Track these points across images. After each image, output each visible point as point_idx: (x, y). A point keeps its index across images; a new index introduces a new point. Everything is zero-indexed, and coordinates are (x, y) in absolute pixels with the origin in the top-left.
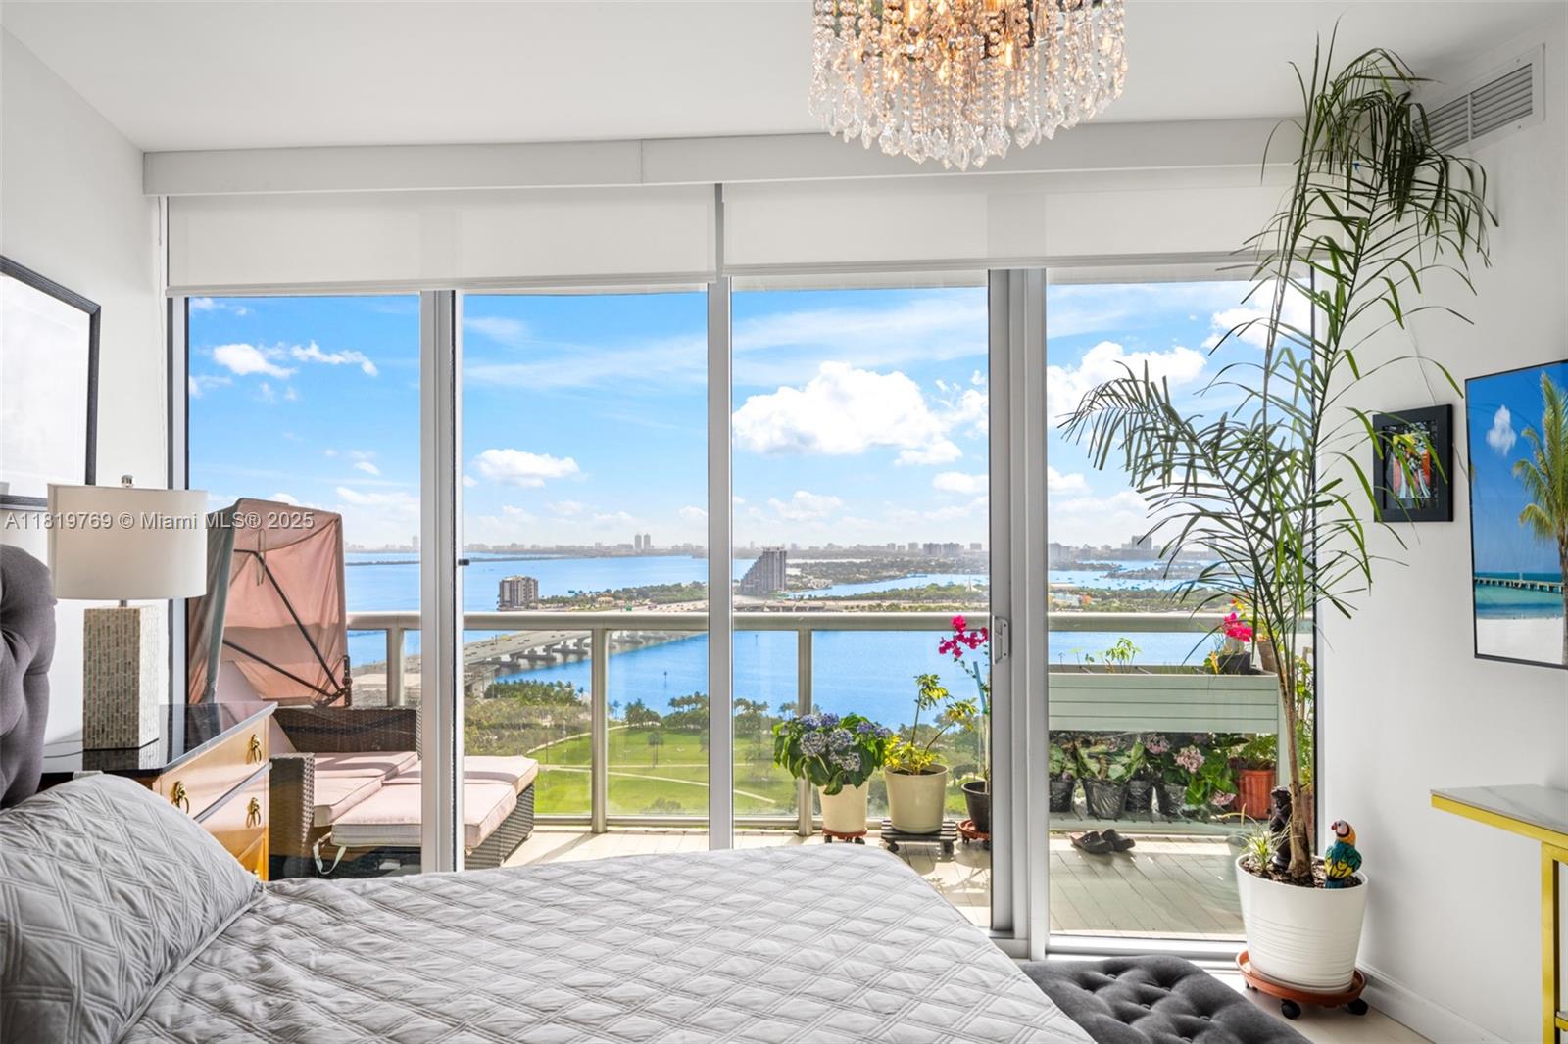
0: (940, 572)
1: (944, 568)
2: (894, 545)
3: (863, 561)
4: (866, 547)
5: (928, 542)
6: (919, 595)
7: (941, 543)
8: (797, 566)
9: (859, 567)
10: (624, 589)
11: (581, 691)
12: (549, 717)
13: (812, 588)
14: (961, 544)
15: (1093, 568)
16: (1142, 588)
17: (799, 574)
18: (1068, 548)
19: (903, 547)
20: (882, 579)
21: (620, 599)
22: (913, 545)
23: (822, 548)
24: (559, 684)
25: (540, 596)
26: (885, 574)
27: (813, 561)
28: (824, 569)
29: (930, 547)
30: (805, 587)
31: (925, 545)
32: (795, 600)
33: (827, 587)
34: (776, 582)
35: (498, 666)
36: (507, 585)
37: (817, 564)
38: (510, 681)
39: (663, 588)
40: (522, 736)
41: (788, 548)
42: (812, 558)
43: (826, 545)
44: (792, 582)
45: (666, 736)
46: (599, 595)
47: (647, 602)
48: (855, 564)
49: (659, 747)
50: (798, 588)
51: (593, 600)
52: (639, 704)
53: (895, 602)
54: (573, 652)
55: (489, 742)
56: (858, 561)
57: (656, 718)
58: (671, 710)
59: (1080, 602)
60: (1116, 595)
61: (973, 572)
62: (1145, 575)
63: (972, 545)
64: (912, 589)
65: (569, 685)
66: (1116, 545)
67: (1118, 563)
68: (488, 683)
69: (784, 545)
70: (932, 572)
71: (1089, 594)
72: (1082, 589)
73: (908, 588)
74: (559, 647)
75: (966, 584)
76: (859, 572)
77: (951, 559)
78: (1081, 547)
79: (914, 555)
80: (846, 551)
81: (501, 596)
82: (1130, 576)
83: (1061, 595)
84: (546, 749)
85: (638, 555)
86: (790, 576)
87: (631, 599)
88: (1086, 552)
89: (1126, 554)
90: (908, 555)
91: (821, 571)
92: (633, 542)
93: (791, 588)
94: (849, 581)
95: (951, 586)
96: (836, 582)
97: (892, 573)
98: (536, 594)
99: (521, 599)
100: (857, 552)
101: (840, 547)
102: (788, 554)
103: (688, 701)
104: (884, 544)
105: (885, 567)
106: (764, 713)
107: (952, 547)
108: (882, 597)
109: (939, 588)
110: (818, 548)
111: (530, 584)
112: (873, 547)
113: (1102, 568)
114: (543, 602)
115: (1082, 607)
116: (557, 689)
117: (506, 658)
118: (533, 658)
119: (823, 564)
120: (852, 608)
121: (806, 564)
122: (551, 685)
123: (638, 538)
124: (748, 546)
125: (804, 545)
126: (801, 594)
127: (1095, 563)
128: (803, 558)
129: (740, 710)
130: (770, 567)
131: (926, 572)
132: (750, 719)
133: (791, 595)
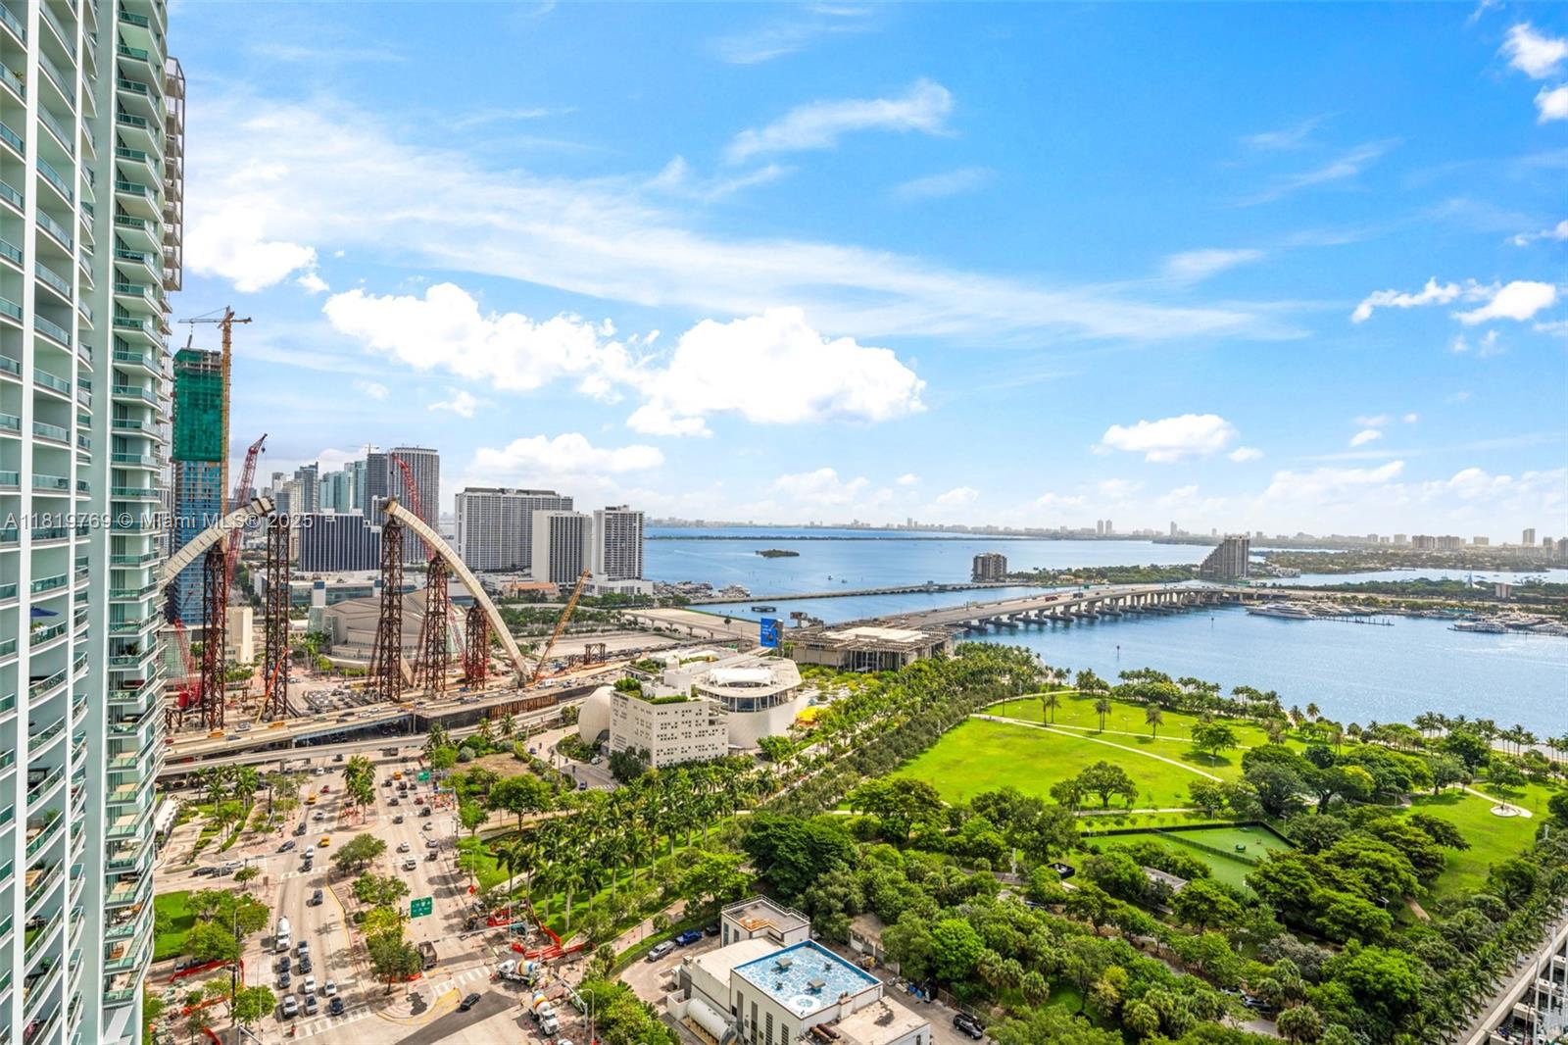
0: (1432, 566)
1: (1438, 563)
2: (1376, 537)
3: (1339, 551)
4: (1342, 538)
5: (1419, 535)
7: (1436, 536)
8: (1261, 554)
9: (1332, 559)
10: (1084, 569)
11: (1038, 656)
12: (1008, 677)
13: (1278, 577)
14: (1461, 537)
17: (1263, 562)
19: (1388, 539)
20: (1359, 570)
21: (1080, 577)
22: (1399, 537)
23: (1290, 537)
24: (1018, 649)
25: (1008, 571)
26: (1363, 565)
27: (1280, 550)
28: (1292, 558)
29: (1420, 540)
30: (1270, 575)
31: (1414, 538)
32: (1257, 587)
33: (1294, 576)
34: (1238, 568)
35: (970, 630)
36: (980, 561)
37: (1284, 553)
38: (976, 643)
39: (1122, 569)
40: (984, 690)
41: (1253, 535)
42: (1279, 547)
43: (1296, 535)
44: (1255, 570)
45: (1114, 705)
46: (1061, 572)
47: (1105, 581)
48: (1327, 554)
49: (1107, 715)
50: (1261, 576)
51: (1055, 577)
52: (1089, 673)
53: (1373, 595)
54: (1034, 622)
55: (955, 692)
56: (1332, 552)
57: (1106, 688)
58: (1122, 682)
61: (1474, 568)
63: (1475, 539)
64: (1395, 583)
65: (1027, 650)
68: (958, 642)
69: (1248, 533)
70: (1423, 566)
73: (1390, 581)
74: (1021, 616)
75: (1465, 580)
76: (1332, 562)
77: (1448, 553)
79: (1400, 547)
80: (1317, 541)
81: (975, 569)
84: (1003, 703)
85: (1099, 539)
86: (1254, 564)
87: (1089, 578)
90: (1391, 547)
91: (1289, 560)
92: (1096, 527)
93: (1253, 575)
94: (1318, 571)
95: (1445, 582)
96: (1305, 571)
97: (1372, 566)
98: (1005, 569)
99: (992, 573)
100: (1333, 543)
101: (1312, 537)
102: (1251, 543)
103: (1138, 676)
104: (1364, 535)
105: (1364, 558)
106: (1215, 694)
107: (1449, 541)
108: (1359, 588)
109: (1430, 583)
110: (1286, 538)
111: (1000, 561)
112: (1351, 538)
114: (1010, 576)
116: (1016, 652)
117: (975, 623)
118: (998, 624)
119: (1291, 553)
120: (1321, 598)
121: (1272, 552)
122: (1011, 648)
123: (1100, 523)
124: (1210, 534)
125: (1271, 534)
126: (1264, 581)
128: (1269, 546)
129: (1191, 689)
130: (1231, 555)
131: (1415, 566)
132: (1201, 698)
133: (1253, 582)
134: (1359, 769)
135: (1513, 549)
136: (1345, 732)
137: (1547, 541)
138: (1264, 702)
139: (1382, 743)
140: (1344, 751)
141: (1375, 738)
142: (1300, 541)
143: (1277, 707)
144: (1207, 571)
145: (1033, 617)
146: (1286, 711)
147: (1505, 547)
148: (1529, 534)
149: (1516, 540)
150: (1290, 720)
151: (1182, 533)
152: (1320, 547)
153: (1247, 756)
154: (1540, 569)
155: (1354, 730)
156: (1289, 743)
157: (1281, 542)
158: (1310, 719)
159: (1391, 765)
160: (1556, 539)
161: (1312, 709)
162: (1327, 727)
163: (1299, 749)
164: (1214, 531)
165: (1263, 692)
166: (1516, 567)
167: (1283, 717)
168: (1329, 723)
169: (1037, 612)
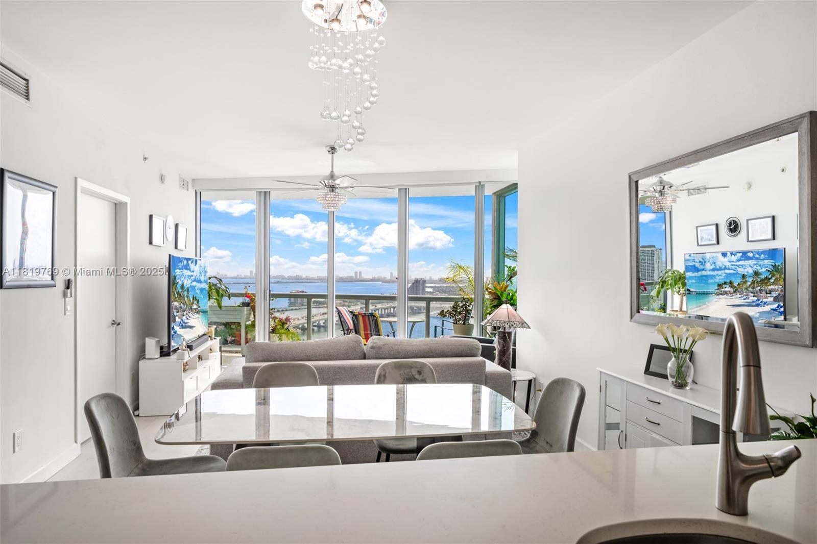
8: (431, 287)
17: (432, 291)
28: (444, 289)
37: (441, 287)
69: (426, 278)
74: (316, 324)
86: (428, 292)
92: (354, 275)
102: (427, 281)
121: (436, 286)
128: (435, 284)
130: (418, 287)
145: (322, 324)
169: (324, 321)
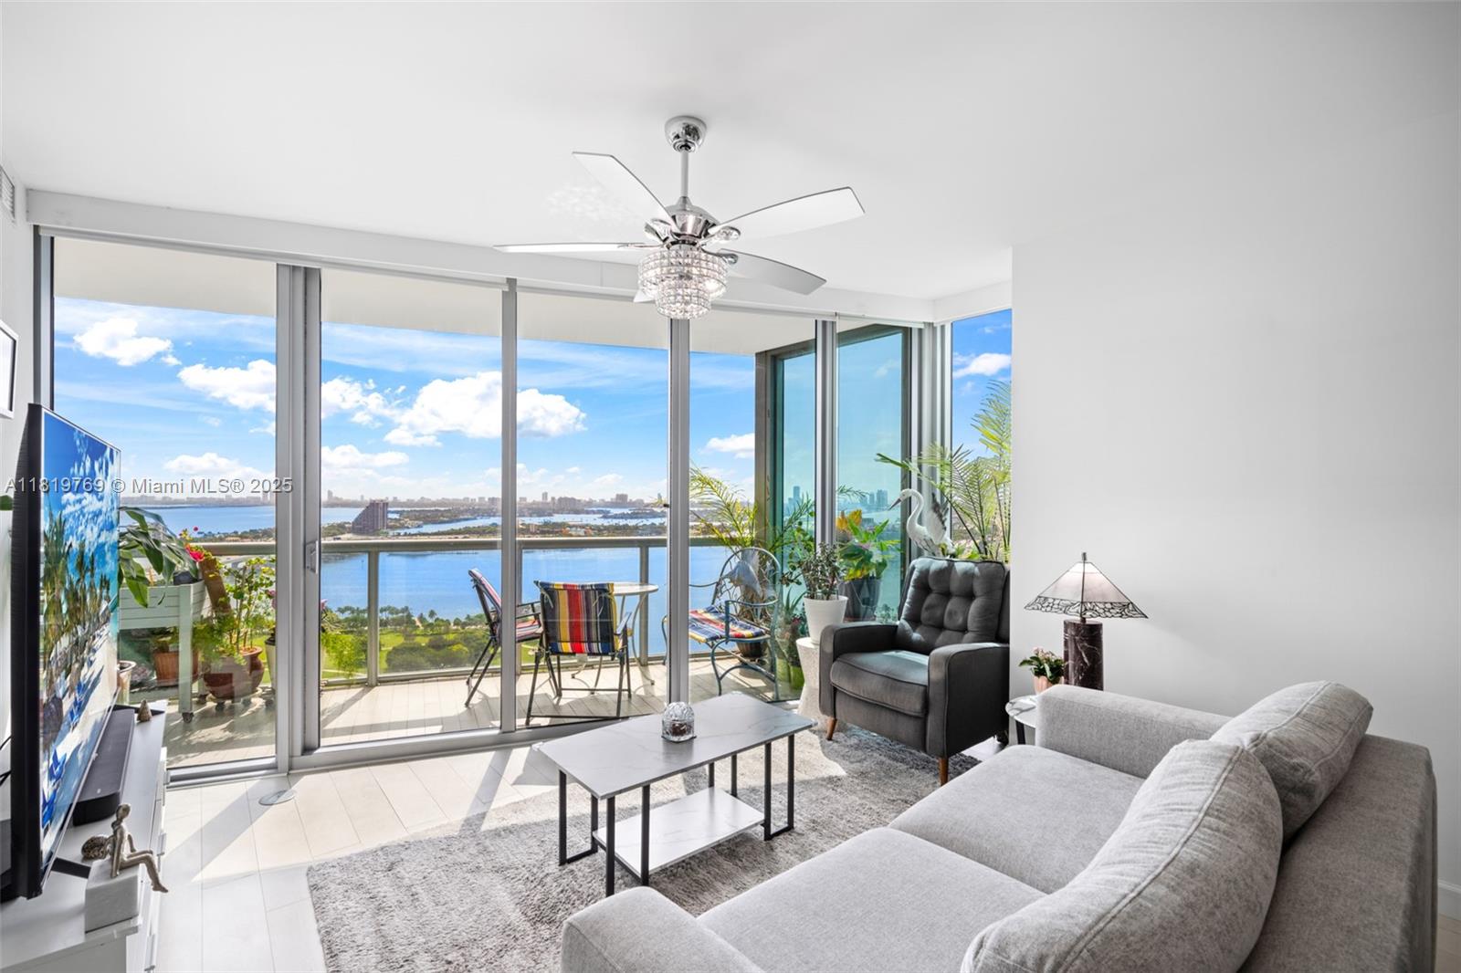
2: (468, 498)
3: (447, 509)
4: (448, 500)
5: (492, 497)
6: (484, 531)
9: (442, 513)
10: (251, 531)
13: (408, 528)
15: (594, 512)
16: (621, 524)
18: (579, 501)
19: (475, 500)
22: (481, 499)
23: (416, 500)
26: (461, 517)
27: (409, 509)
28: (417, 514)
29: (493, 500)
30: (403, 527)
31: (489, 499)
33: (419, 526)
34: (380, 523)
37: (412, 511)
41: (391, 499)
42: (408, 507)
43: (419, 498)
44: (392, 524)
48: (440, 511)
50: (397, 528)
56: (442, 509)
59: (585, 533)
60: (606, 528)
62: (623, 516)
64: (479, 527)
66: (608, 500)
67: (608, 509)
69: (387, 498)
71: (590, 528)
72: (587, 525)
76: (442, 516)
78: (587, 500)
79: (481, 505)
80: (434, 502)
82: (615, 517)
83: (574, 529)
88: (590, 503)
89: (614, 504)
90: (477, 505)
91: (415, 515)
93: (392, 528)
94: (435, 522)
96: (426, 522)
97: (466, 517)
100: (443, 503)
101: (430, 499)
102: (389, 504)
104: (461, 497)
105: (462, 512)
108: (459, 532)
110: (413, 500)
112: (454, 500)
113: (599, 512)
115: (586, 534)
119: (417, 511)
124: (359, 499)
125: (403, 498)
126: (398, 531)
127: (595, 509)
128: (402, 506)
129: (347, 614)
130: (375, 514)
131: (490, 516)
132: (355, 620)
133: (391, 533)
134: (460, 646)
135: (538, 503)
136: (452, 624)
137: (553, 499)
138: (401, 614)
139: (473, 627)
140: (451, 637)
141: (469, 624)
142: (422, 503)
143: (409, 616)
144: (358, 528)
146: (415, 618)
147: (534, 503)
148: (545, 495)
149: (539, 499)
150: (418, 623)
151: (337, 498)
152: (435, 506)
153: (390, 653)
154: (550, 515)
155: (457, 622)
156: (418, 639)
157: (410, 503)
158: (431, 621)
159: (478, 639)
160: (557, 498)
161: (432, 614)
162: (441, 623)
163: (423, 641)
164: (362, 497)
165: (399, 608)
166: (540, 516)
167: (414, 622)
168: (442, 621)
